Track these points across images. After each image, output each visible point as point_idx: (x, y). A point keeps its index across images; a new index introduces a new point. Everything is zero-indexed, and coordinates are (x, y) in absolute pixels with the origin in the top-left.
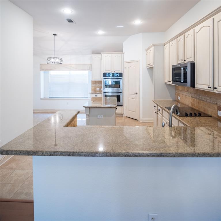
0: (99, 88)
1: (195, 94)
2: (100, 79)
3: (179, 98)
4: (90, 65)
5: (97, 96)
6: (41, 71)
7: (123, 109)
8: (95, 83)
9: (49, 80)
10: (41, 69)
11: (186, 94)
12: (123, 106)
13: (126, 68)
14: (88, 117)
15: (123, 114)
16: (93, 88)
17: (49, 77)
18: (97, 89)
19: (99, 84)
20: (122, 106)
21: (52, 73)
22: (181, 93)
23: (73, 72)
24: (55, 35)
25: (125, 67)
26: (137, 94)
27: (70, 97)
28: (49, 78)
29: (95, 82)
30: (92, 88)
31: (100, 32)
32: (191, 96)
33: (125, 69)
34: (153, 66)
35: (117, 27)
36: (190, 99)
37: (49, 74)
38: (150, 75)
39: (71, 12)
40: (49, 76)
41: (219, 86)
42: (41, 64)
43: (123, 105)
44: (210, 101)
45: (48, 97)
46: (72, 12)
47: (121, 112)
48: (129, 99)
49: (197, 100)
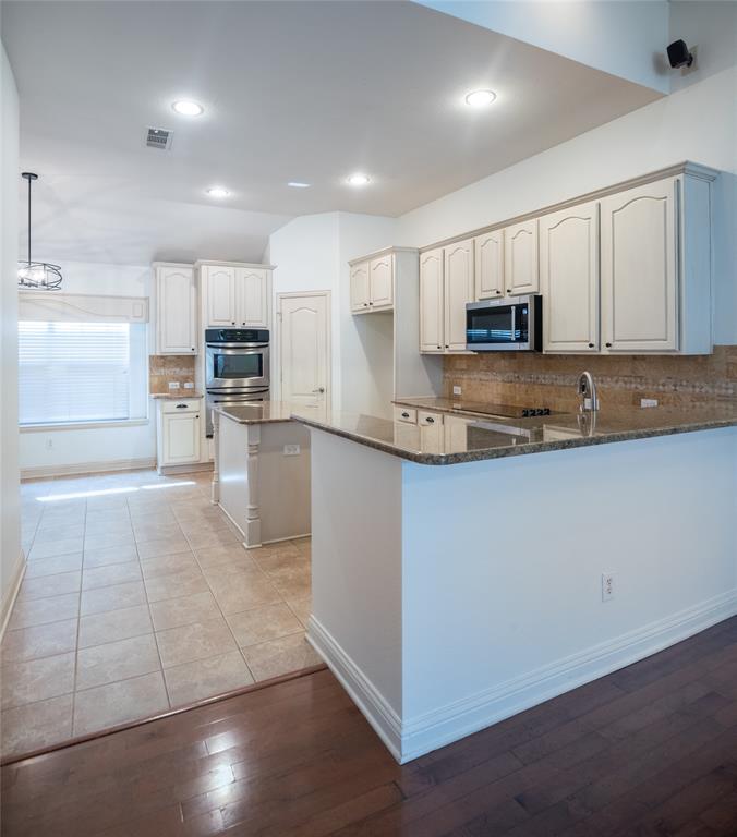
0: (177, 380)
1: (515, 372)
2: (187, 351)
3: (457, 390)
4: (143, 302)
5: (185, 406)
8: (163, 366)
11: (484, 377)
13: (281, 314)
14: (254, 454)
16: (156, 381)
18: (170, 384)
19: (177, 366)
22: (465, 377)
23: (64, 327)
24: (30, 176)
25: (278, 311)
26: (322, 391)
29: (162, 360)
30: (151, 383)
31: (219, 192)
32: (499, 379)
33: (276, 318)
34: (394, 307)
35: (292, 184)
36: (500, 387)
38: (361, 336)
39: (198, 110)
41: (614, 340)
44: (562, 383)
46: (202, 110)
49: (523, 386)
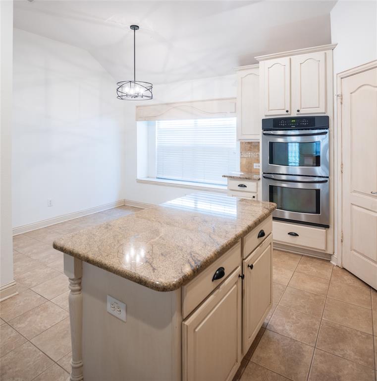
5: (245, 186)
6: (137, 121)
7: (330, 237)
9: (157, 140)
10: (139, 118)
12: (331, 229)
13: (341, 96)
15: (330, 255)
16: (244, 161)
17: (157, 134)
20: (327, 227)
21: (162, 124)
23: (203, 122)
24: (135, 27)
25: (339, 93)
27: (196, 180)
28: (156, 137)
29: (249, 145)
33: (337, 102)
37: (156, 128)
40: (157, 132)
42: (137, 107)
43: (331, 226)
45: (154, 178)
47: (323, 248)
48: (354, 206)
